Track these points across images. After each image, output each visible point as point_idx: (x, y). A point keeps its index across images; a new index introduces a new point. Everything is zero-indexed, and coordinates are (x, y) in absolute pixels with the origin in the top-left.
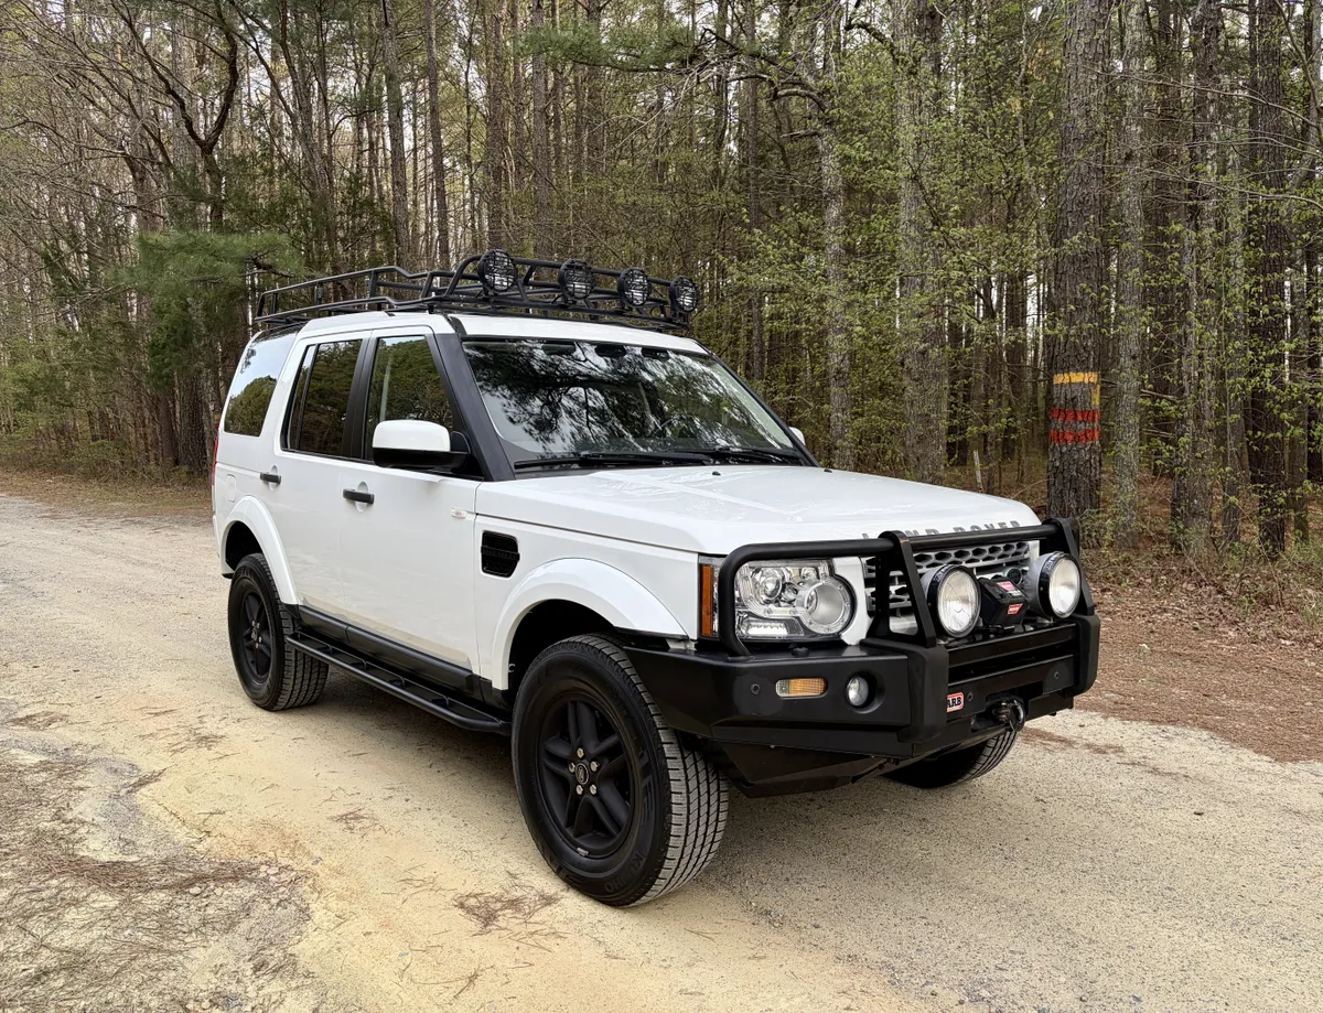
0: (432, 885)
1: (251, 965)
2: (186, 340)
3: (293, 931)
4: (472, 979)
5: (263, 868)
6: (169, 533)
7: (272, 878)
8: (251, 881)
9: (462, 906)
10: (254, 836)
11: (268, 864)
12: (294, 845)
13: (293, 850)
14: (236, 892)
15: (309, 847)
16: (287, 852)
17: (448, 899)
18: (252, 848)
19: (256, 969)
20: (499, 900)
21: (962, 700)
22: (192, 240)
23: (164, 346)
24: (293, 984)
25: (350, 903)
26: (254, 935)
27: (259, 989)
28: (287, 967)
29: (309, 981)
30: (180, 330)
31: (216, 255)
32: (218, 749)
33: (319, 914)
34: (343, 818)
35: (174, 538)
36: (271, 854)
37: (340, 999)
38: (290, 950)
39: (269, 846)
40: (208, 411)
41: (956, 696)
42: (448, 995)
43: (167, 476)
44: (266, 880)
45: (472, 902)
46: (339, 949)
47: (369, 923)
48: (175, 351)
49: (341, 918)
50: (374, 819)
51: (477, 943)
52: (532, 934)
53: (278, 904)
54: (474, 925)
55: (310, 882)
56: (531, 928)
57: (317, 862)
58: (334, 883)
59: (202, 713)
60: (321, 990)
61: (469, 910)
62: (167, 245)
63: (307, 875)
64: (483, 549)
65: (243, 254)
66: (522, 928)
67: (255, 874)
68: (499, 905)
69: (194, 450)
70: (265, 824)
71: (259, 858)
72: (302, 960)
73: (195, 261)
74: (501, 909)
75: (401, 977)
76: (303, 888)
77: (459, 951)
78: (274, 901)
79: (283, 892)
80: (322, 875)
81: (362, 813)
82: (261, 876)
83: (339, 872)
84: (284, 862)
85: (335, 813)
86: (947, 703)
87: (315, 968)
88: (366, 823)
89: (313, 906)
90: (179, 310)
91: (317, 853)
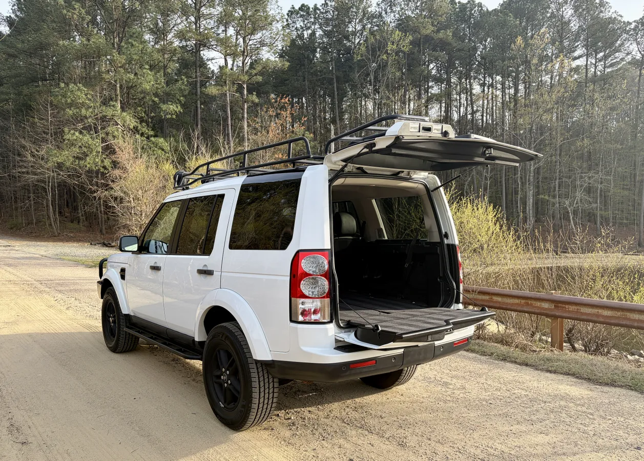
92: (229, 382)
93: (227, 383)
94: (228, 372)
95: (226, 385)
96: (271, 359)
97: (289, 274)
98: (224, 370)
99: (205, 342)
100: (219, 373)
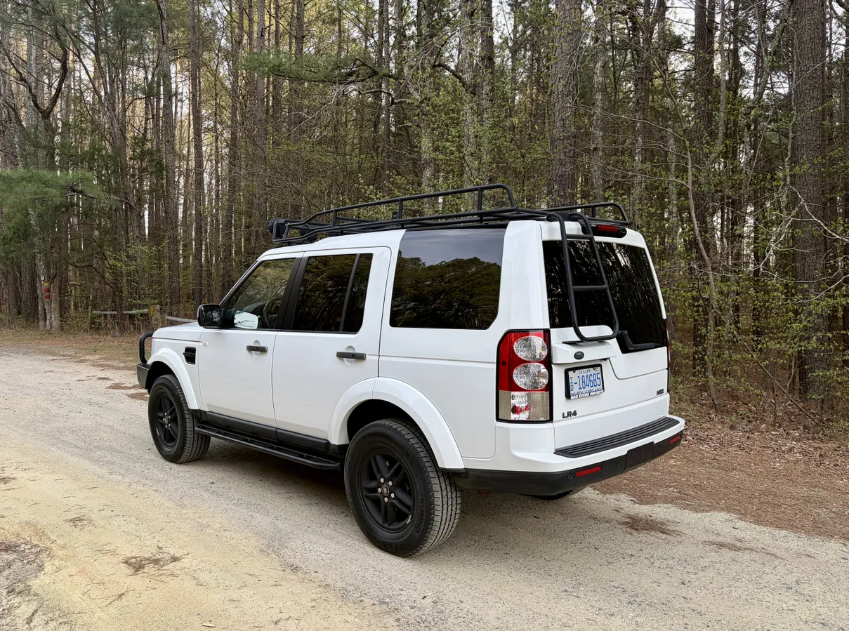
0: (114, 553)
1: (7, 590)
2: (26, 236)
3: (32, 576)
4: (120, 596)
5: (23, 546)
6: (7, 358)
7: (27, 551)
8: (15, 551)
9: (126, 562)
10: (20, 529)
11: (26, 544)
12: (41, 534)
13: (41, 537)
14: (5, 557)
15: (50, 534)
16: (37, 537)
17: (120, 559)
18: (18, 535)
19: (9, 592)
20: (148, 560)
22: (31, 174)
23: (11, 240)
24: (27, 599)
25: (66, 561)
26: (11, 577)
27: (8, 601)
28: (27, 591)
29: (35, 598)
30: (22, 229)
31: (46, 183)
32: (10, 485)
33: (48, 567)
34: (73, 520)
35: (10, 362)
36: (28, 539)
37: (50, 605)
38: (28, 584)
39: (27, 534)
40: (40, 280)
42: (107, 603)
43: (11, 322)
44: (23, 551)
45: (133, 560)
46: (54, 583)
47: (73, 570)
48: (18, 242)
49: (59, 569)
50: (90, 521)
51: (128, 580)
52: (161, 575)
53: (27, 563)
54: (130, 571)
55: (48, 552)
56: (161, 572)
57: (53, 543)
58: (60, 553)
59: (4, 466)
60: (41, 602)
61: (130, 565)
62: (14, 177)
63: (46, 549)
65: (63, 184)
66: (156, 573)
67: (18, 548)
68: (147, 562)
69: (31, 305)
70: (27, 523)
71: (21, 541)
72: (34, 588)
73: (31, 187)
74: (148, 564)
75: (84, 596)
76: (43, 556)
77: (118, 583)
78: (25, 561)
79: (32, 557)
80: (54, 549)
81: (84, 518)
82: (21, 549)
83: (63, 547)
84: (35, 543)
85: (69, 518)
87: (40, 592)
88: (85, 522)
89: (46, 564)
90: (22, 217)
91: (54, 538)
92: (393, 495)
93: (389, 497)
94: (390, 483)
95: (386, 499)
96: (463, 467)
97: (495, 360)
98: (382, 480)
99: (347, 445)
100: (373, 484)
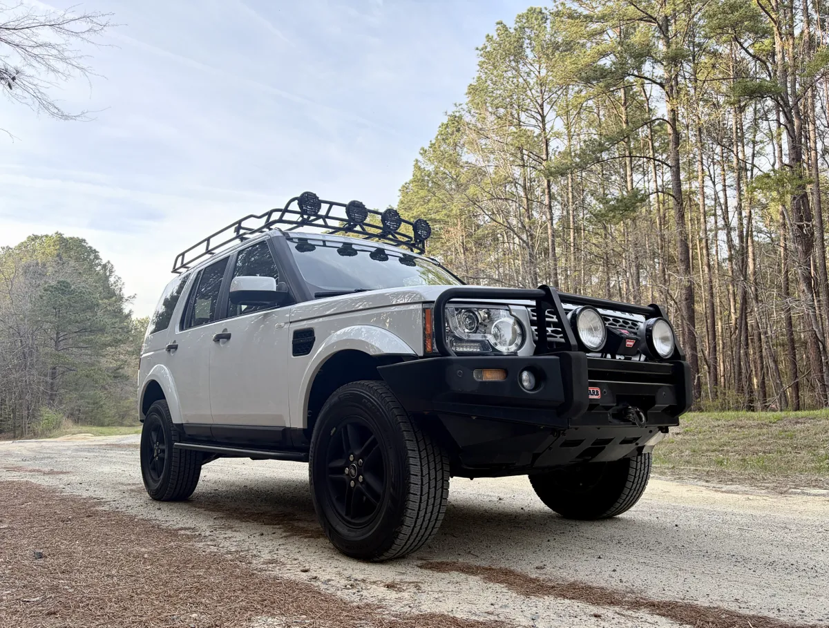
21: (599, 393)
41: (596, 389)
64: (293, 341)
86: (589, 393)
